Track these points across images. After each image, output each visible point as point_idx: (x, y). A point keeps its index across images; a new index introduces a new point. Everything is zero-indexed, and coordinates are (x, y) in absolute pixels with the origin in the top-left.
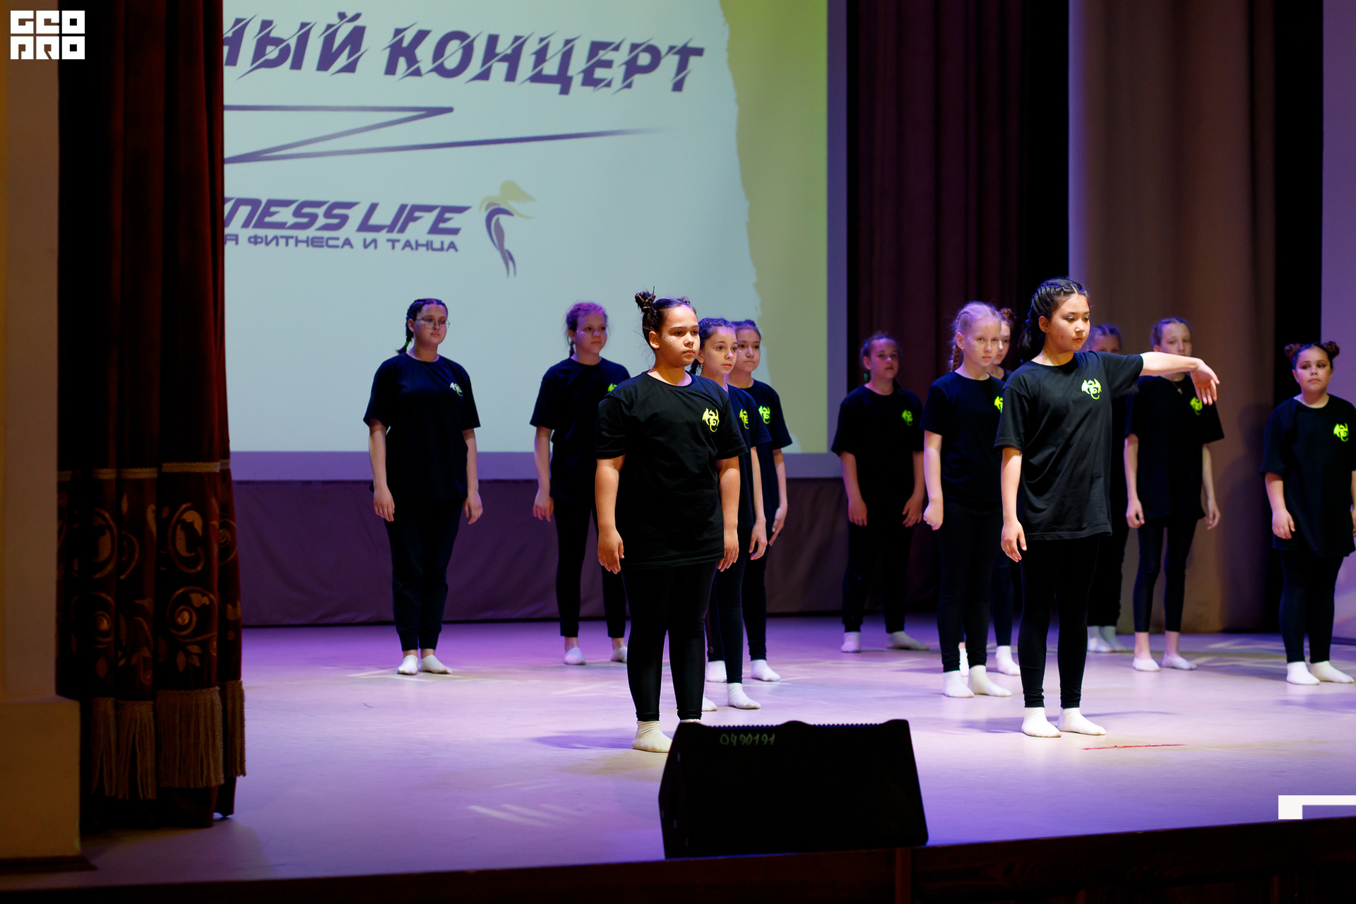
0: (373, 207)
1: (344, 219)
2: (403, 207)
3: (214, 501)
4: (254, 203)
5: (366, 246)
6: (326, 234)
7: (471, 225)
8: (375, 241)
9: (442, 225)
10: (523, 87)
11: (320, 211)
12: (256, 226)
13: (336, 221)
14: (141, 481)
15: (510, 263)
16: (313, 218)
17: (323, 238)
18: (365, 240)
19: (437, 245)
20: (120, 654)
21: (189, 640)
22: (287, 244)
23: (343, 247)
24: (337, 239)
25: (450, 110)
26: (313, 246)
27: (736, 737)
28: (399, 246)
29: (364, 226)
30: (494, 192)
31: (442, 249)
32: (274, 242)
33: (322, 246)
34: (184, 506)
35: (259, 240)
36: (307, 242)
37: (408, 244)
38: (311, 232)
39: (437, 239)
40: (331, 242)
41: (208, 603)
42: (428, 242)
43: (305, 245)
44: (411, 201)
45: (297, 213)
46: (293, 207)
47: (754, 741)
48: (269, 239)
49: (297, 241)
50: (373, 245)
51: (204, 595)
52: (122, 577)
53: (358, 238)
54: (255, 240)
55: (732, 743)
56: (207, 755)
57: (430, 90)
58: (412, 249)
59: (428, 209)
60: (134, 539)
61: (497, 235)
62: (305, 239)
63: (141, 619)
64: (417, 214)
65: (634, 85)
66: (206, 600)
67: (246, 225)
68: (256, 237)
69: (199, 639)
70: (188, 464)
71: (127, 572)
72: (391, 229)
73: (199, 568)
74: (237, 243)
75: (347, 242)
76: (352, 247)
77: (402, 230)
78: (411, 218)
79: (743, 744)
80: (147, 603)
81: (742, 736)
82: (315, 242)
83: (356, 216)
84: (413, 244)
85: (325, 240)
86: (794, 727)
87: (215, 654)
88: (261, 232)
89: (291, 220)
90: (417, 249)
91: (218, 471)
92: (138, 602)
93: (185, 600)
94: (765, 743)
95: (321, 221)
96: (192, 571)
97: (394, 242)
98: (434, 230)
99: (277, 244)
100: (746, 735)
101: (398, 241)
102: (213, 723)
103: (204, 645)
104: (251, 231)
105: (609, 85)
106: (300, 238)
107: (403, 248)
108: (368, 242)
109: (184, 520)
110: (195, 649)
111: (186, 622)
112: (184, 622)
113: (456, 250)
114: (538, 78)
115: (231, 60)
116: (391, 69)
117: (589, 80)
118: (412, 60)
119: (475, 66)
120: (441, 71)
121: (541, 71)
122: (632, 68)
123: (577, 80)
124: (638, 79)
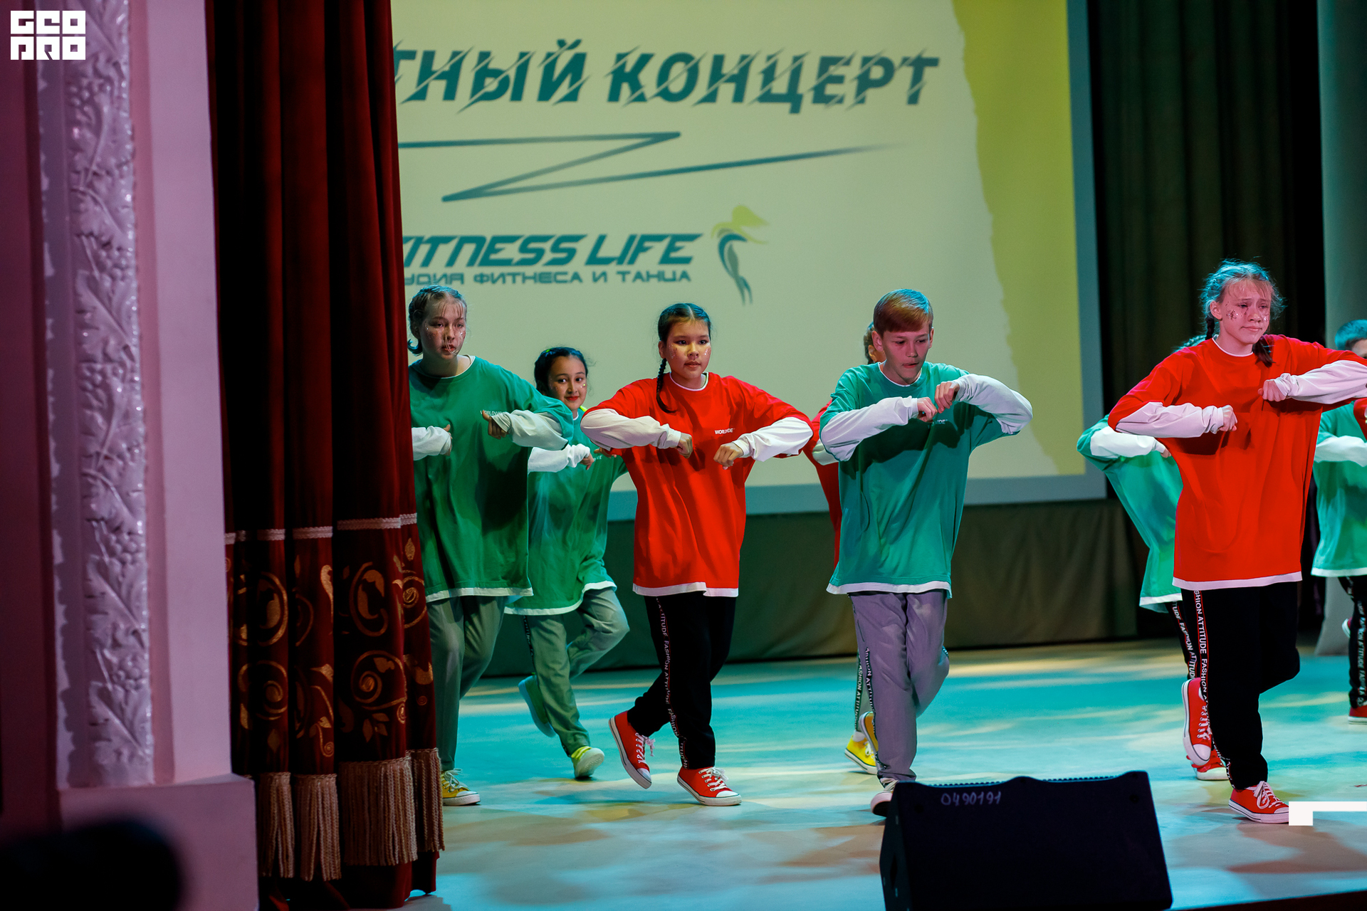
0: (601, 239)
1: (572, 253)
2: (632, 238)
3: (396, 559)
4: (479, 241)
5: (595, 279)
6: (554, 269)
7: (703, 253)
8: (604, 274)
9: (673, 255)
10: (751, 108)
11: (547, 246)
13: (563, 255)
14: (316, 541)
15: (746, 292)
16: (540, 253)
17: (549, 274)
18: (594, 274)
19: (669, 275)
20: (298, 725)
21: (375, 708)
22: (514, 281)
23: (571, 281)
24: (565, 273)
25: (675, 135)
26: (542, 282)
27: (958, 796)
28: (630, 278)
29: (593, 259)
30: (726, 218)
31: (674, 279)
32: (501, 280)
33: (550, 282)
34: (365, 565)
35: (485, 278)
36: (534, 278)
37: (638, 276)
38: (539, 268)
39: (669, 270)
40: (560, 278)
41: (393, 667)
42: (659, 273)
43: (532, 281)
44: (640, 231)
45: (523, 249)
46: (519, 243)
47: (978, 800)
48: (496, 276)
49: (525, 278)
50: (602, 280)
51: (389, 659)
52: (298, 644)
53: (587, 272)
54: (481, 279)
55: (954, 803)
56: (399, 828)
57: (655, 115)
58: (643, 280)
59: (659, 238)
60: (308, 603)
61: (730, 261)
62: (532, 275)
63: (319, 688)
64: (647, 244)
65: (868, 100)
66: (391, 665)
67: (471, 263)
68: (482, 276)
69: (385, 706)
70: (367, 521)
71: (303, 638)
72: (620, 260)
73: (383, 631)
74: (463, 282)
75: (576, 277)
76: (581, 280)
77: (632, 261)
78: (641, 249)
79: (967, 803)
80: (326, 670)
81: (965, 794)
82: (543, 278)
83: (583, 249)
84: (644, 276)
85: (552, 275)
86: (1022, 784)
87: (403, 722)
88: (487, 270)
89: (517, 256)
90: (648, 280)
91: (399, 527)
92: (315, 669)
93: (370, 665)
94: (990, 803)
95: (548, 256)
96: (376, 634)
97: (624, 274)
98: (666, 259)
100: (970, 795)
101: (628, 273)
102: (403, 795)
103: (392, 712)
104: (477, 270)
105: (841, 101)
106: (527, 275)
107: (634, 281)
108: (598, 274)
109: (365, 579)
110: (381, 717)
111: (372, 688)
112: (369, 689)
113: (689, 278)
114: (767, 97)
115: (450, 94)
116: (614, 96)
117: (821, 97)
118: (635, 86)
119: (701, 89)
120: (667, 95)
121: (769, 90)
122: (865, 83)
123: (808, 98)
124: (871, 93)
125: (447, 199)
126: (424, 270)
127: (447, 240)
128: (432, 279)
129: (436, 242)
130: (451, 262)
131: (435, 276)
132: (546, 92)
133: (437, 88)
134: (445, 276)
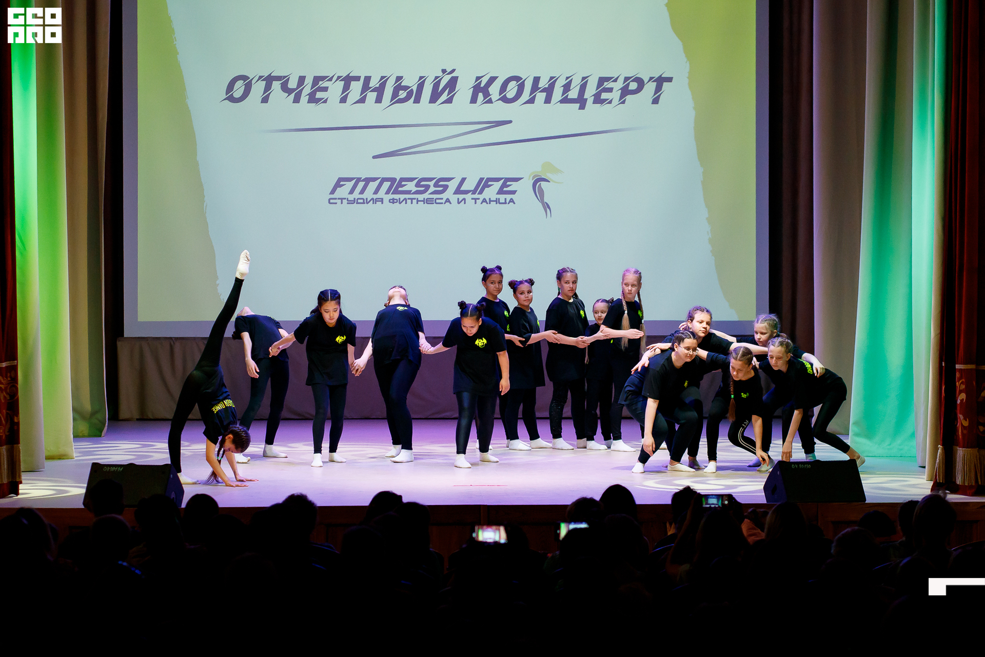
0: (463, 180)
1: (446, 187)
2: (481, 179)
4: (393, 180)
5: (459, 203)
6: (435, 196)
7: (524, 189)
8: (464, 199)
9: (505, 189)
10: (556, 107)
11: (432, 183)
12: (392, 194)
13: (441, 189)
15: (548, 210)
16: (428, 187)
17: (433, 199)
18: (458, 199)
19: (502, 200)
22: (412, 203)
23: (445, 203)
24: (442, 199)
25: (510, 122)
26: (428, 203)
28: (479, 202)
29: (458, 191)
30: (537, 169)
31: (505, 203)
32: (404, 202)
33: (433, 203)
35: (395, 201)
36: (423, 201)
37: (484, 201)
38: (426, 196)
39: (502, 198)
40: (438, 201)
42: (497, 199)
43: (423, 202)
44: (486, 176)
45: (417, 185)
46: (417, 180)
48: (401, 201)
49: (418, 201)
50: (463, 202)
53: (454, 198)
54: (393, 201)
57: (498, 110)
58: (487, 203)
59: (497, 180)
61: (539, 193)
62: (423, 199)
64: (490, 183)
65: (627, 102)
67: (387, 193)
68: (393, 199)
72: (474, 192)
74: (382, 203)
75: (448, 201)
76: (451, 203)
77: (481, 193)
78: (486, 186)
82: (428, 201)
83: (453, 185)
84: (488, 202)
85: (434, 200)
88: (396, 196)
89: (414, 189)
90: (490, 203)
95: (432, 189)
97: (476, 200)
98: (500, 192)
99: (406, 203)
101: (479, 199)
104: (391, 196)
105: (610, 102)
106: (419, 199)
107: (481, 203)
108: (460, 201)
113: (514, 203)
114: (565, 100)
115: (379, 100)
116: (474, 100)
117: (598, 100)
118: (487, 94)
119: (526, 96)
120: (505, 100)
121: (568, 95)
122: (625, 92)
123: (590, 101)
124: (629, 98)
125: (374, 157)
126: (361, 196)
127: (374, 179)
128: (365, 201)
129: (368, 181)
130: (376, 192)
131: (367, 199)
132: (433, 99)
133: (372, 96)
134: (373, 199)
